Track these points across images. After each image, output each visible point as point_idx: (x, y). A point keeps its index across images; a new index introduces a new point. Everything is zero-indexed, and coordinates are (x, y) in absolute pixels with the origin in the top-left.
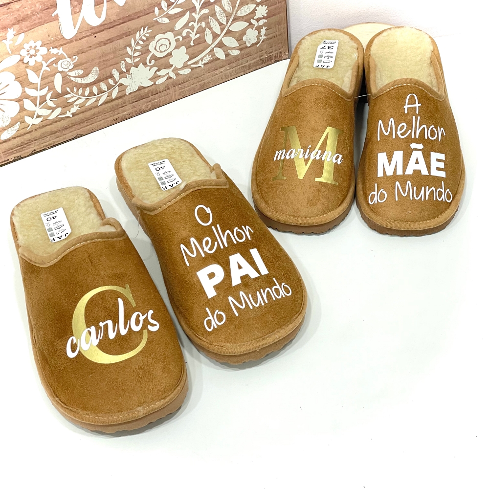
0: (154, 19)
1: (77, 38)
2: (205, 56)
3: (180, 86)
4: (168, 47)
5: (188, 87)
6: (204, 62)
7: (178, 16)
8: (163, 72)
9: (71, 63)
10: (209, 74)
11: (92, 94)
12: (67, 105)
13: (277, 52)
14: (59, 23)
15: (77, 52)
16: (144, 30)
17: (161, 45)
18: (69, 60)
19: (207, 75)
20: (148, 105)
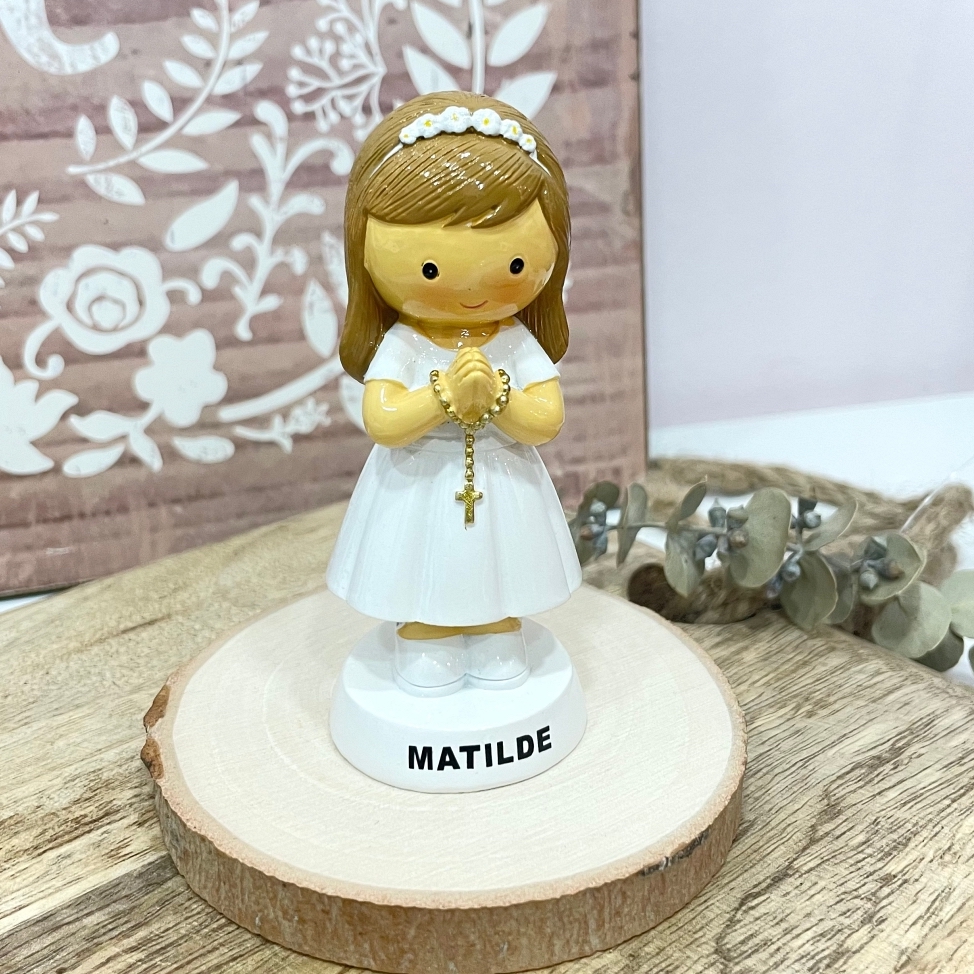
0: (73, 170)
2: (300, 402)
3: (178, 509)
4: (129, 317)
5: (219, 520)
6: (292, 427)
7: (185, 187)
8: (99, 425)
10: (317, 487)
13: (602, 465)
16: (19, 202)
17: (100, 298)
19: (308, 487)
20: (19, 565)
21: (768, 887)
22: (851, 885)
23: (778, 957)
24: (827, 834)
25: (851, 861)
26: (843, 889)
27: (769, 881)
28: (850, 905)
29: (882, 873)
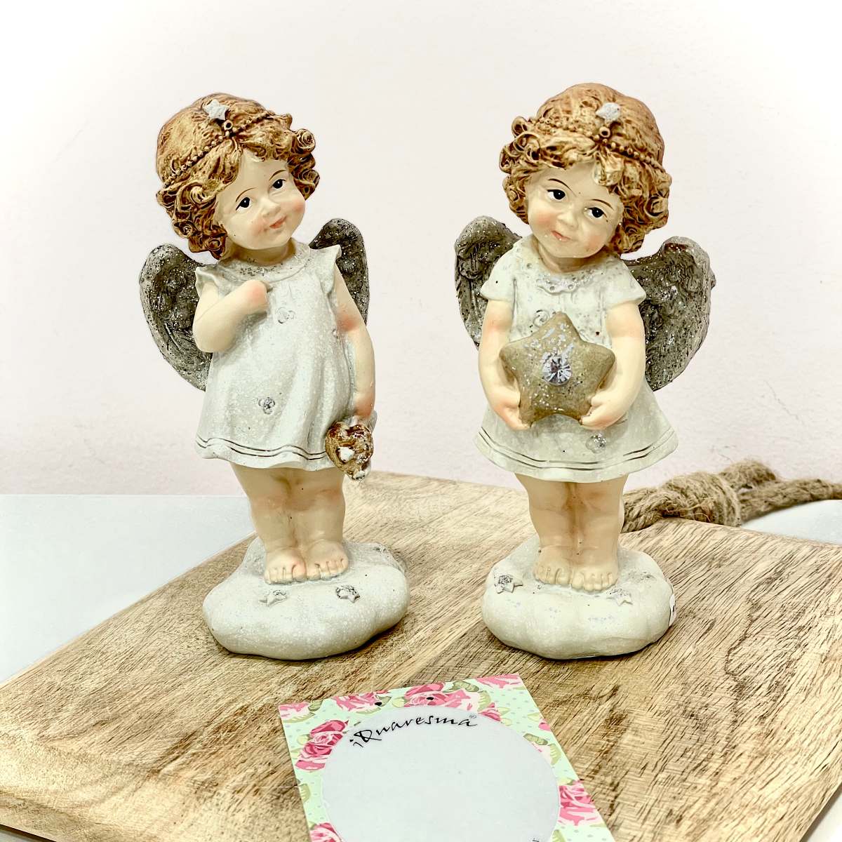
21: (739, 644)
22: (783, 634)
23: (760, 669)
24: (759, 616)
25: (778, 625)
26: (779, 637)
27: (738, 642)
28: (786, 642)
29: (797, 626)
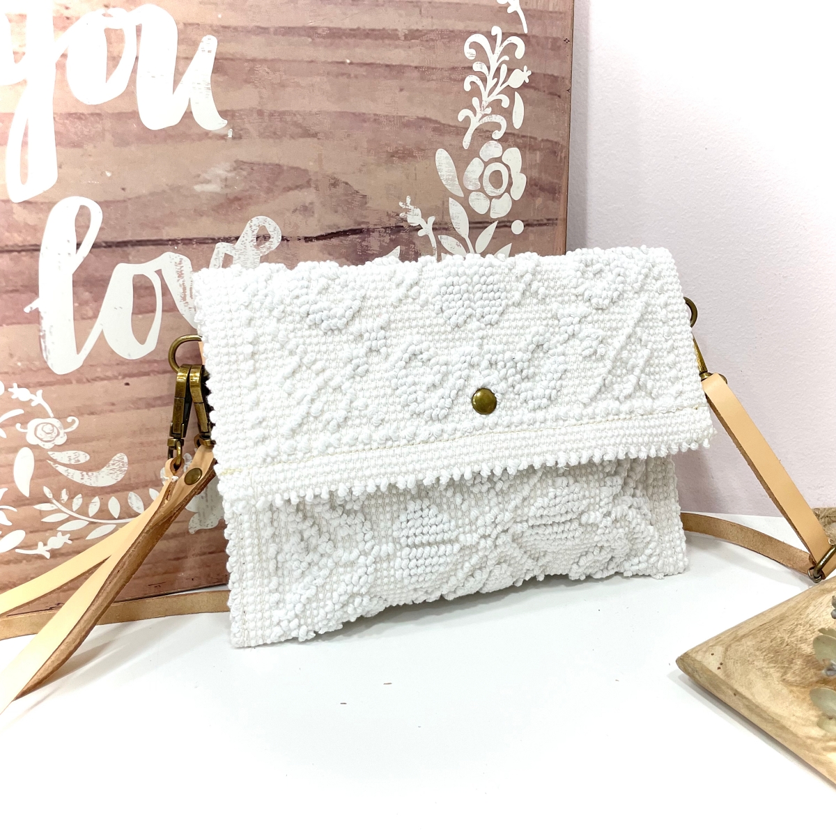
1: (80, 377)
9: (62, 432)
11: (104, 513)
12: (40, 529)
14: (40, 331)
15: (79, 409)
18: (57, 423)
